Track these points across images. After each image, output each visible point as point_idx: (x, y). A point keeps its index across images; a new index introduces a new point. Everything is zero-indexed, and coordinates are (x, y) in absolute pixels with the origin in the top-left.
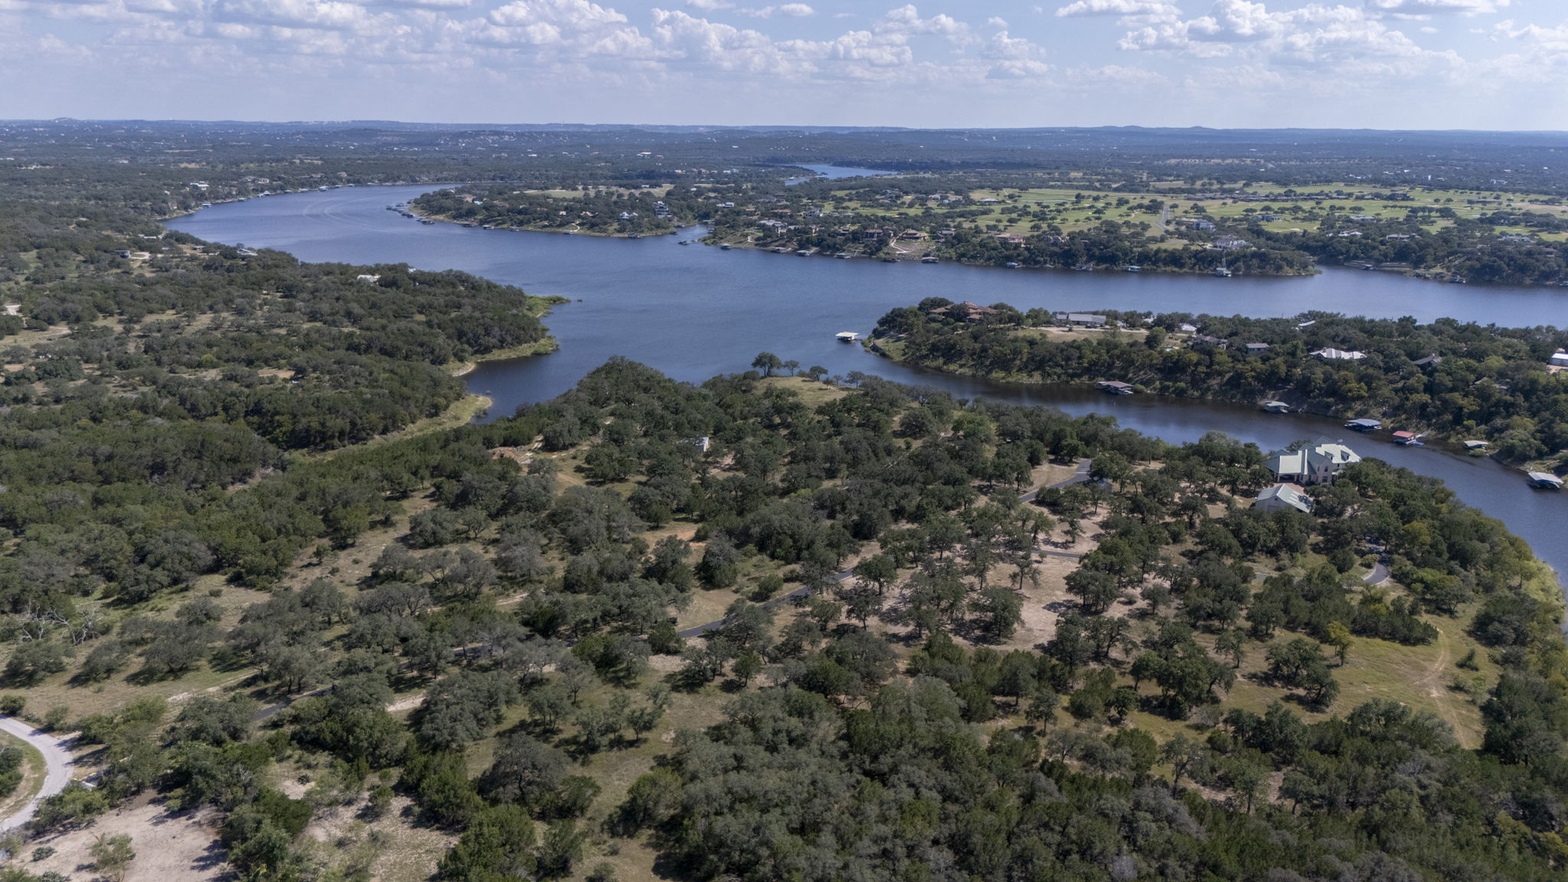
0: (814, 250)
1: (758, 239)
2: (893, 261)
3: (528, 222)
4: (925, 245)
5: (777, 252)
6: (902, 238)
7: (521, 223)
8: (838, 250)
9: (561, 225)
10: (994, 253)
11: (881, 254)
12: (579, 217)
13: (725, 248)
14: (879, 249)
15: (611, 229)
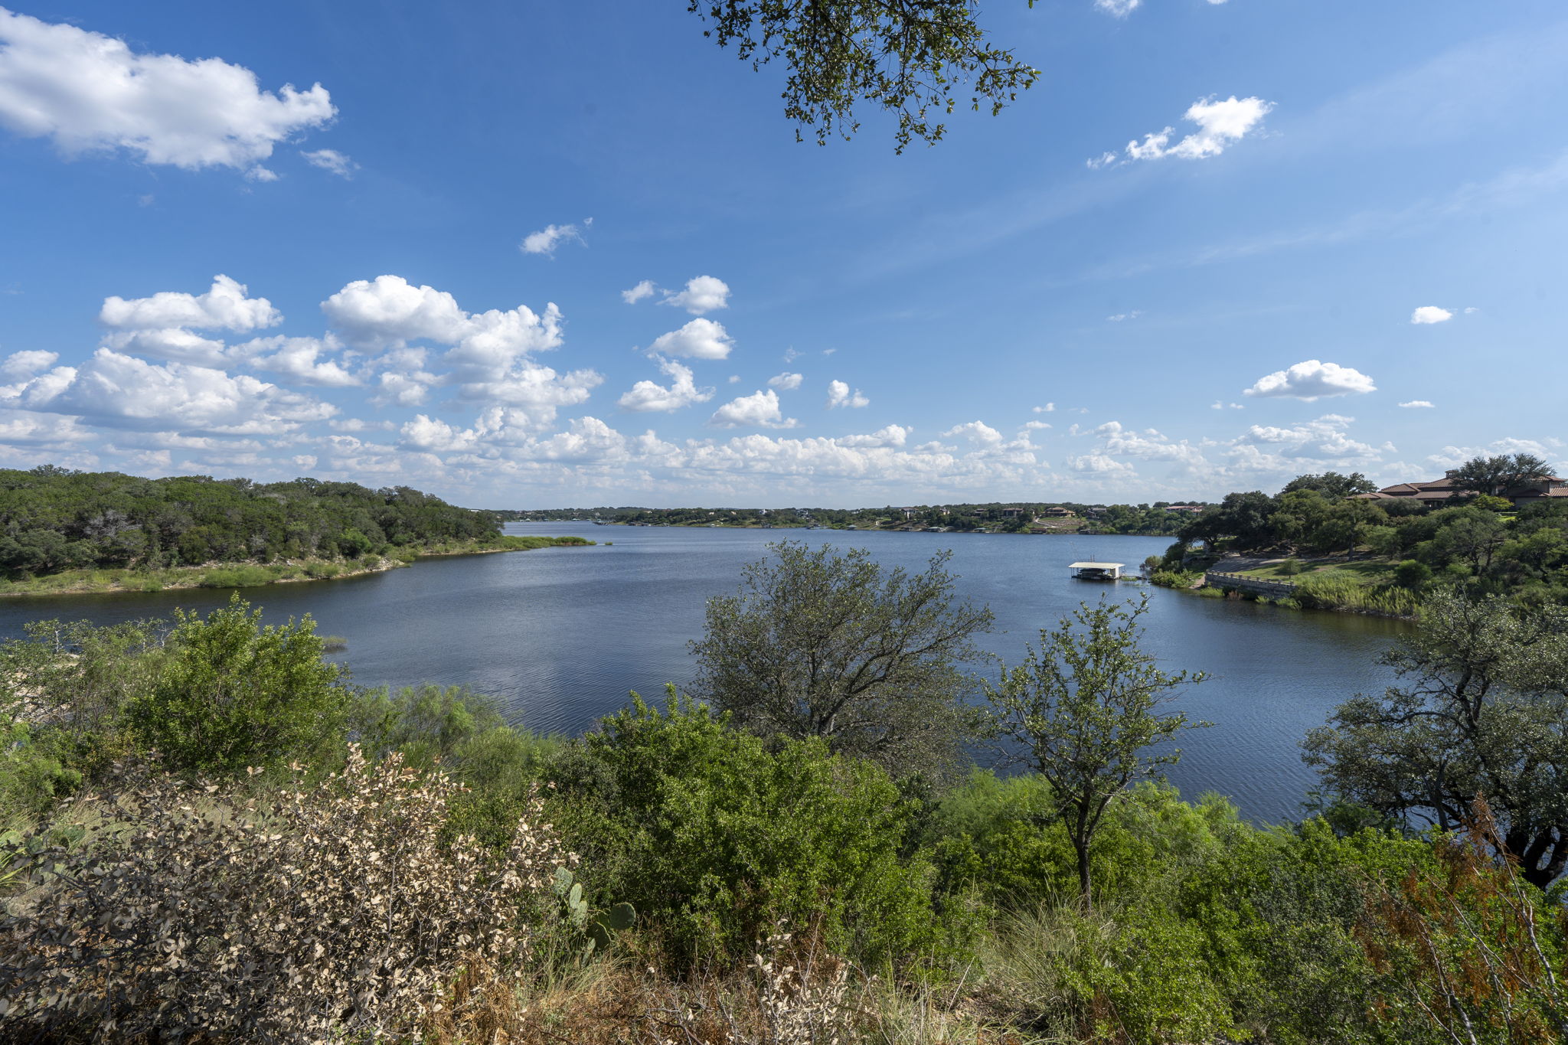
0: (945, 529)
1: (884, 523)
2: (1044, 531)
3: (681, 521)
4: (1076, 520)
5: (907, 530)
6: (1047, 516)
7: (675, 522)
8: (973, 527)
9: (708, 521)
10: (1174, 523)
11: (1025, 529)
12: (725, 516)
13: (852, 529)
14: (1021, 525)
15: (747, 522)
